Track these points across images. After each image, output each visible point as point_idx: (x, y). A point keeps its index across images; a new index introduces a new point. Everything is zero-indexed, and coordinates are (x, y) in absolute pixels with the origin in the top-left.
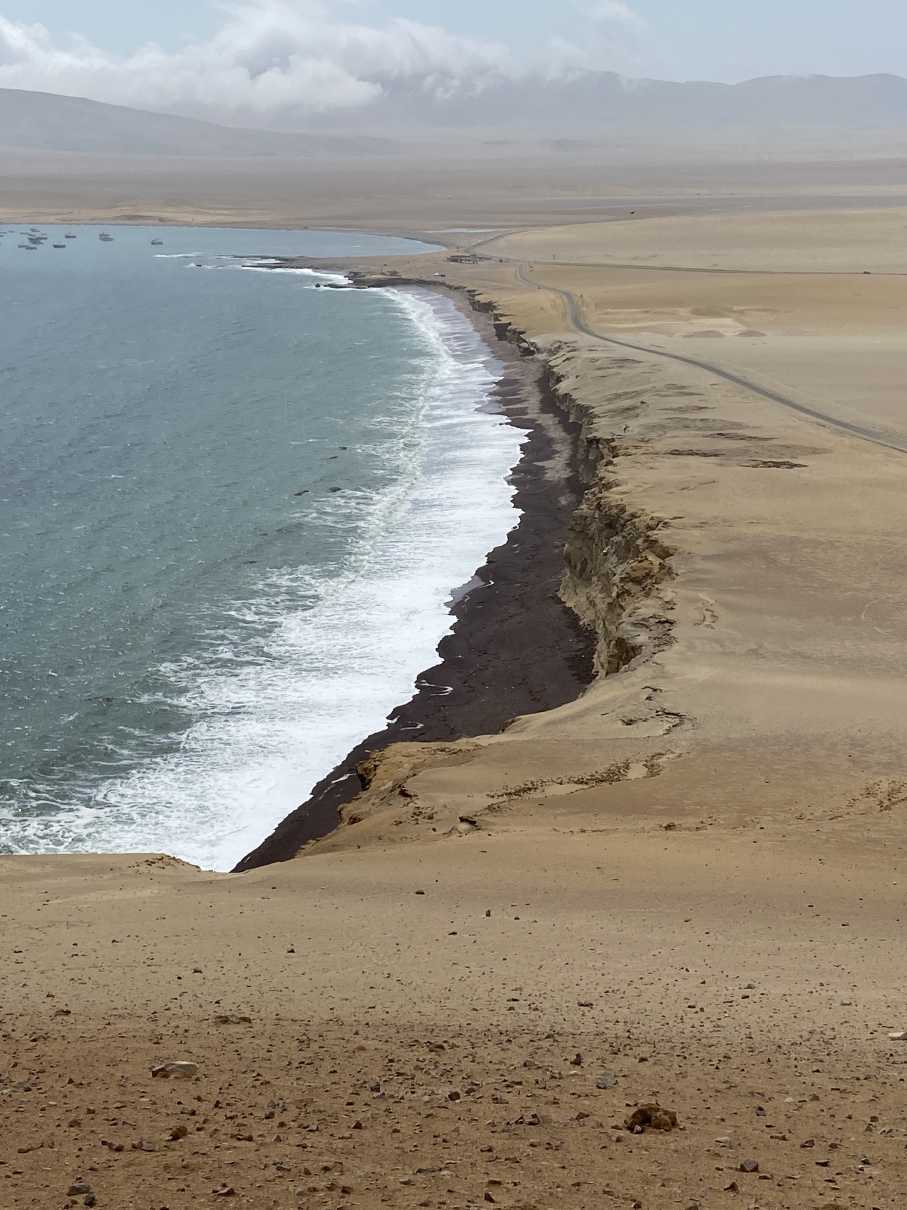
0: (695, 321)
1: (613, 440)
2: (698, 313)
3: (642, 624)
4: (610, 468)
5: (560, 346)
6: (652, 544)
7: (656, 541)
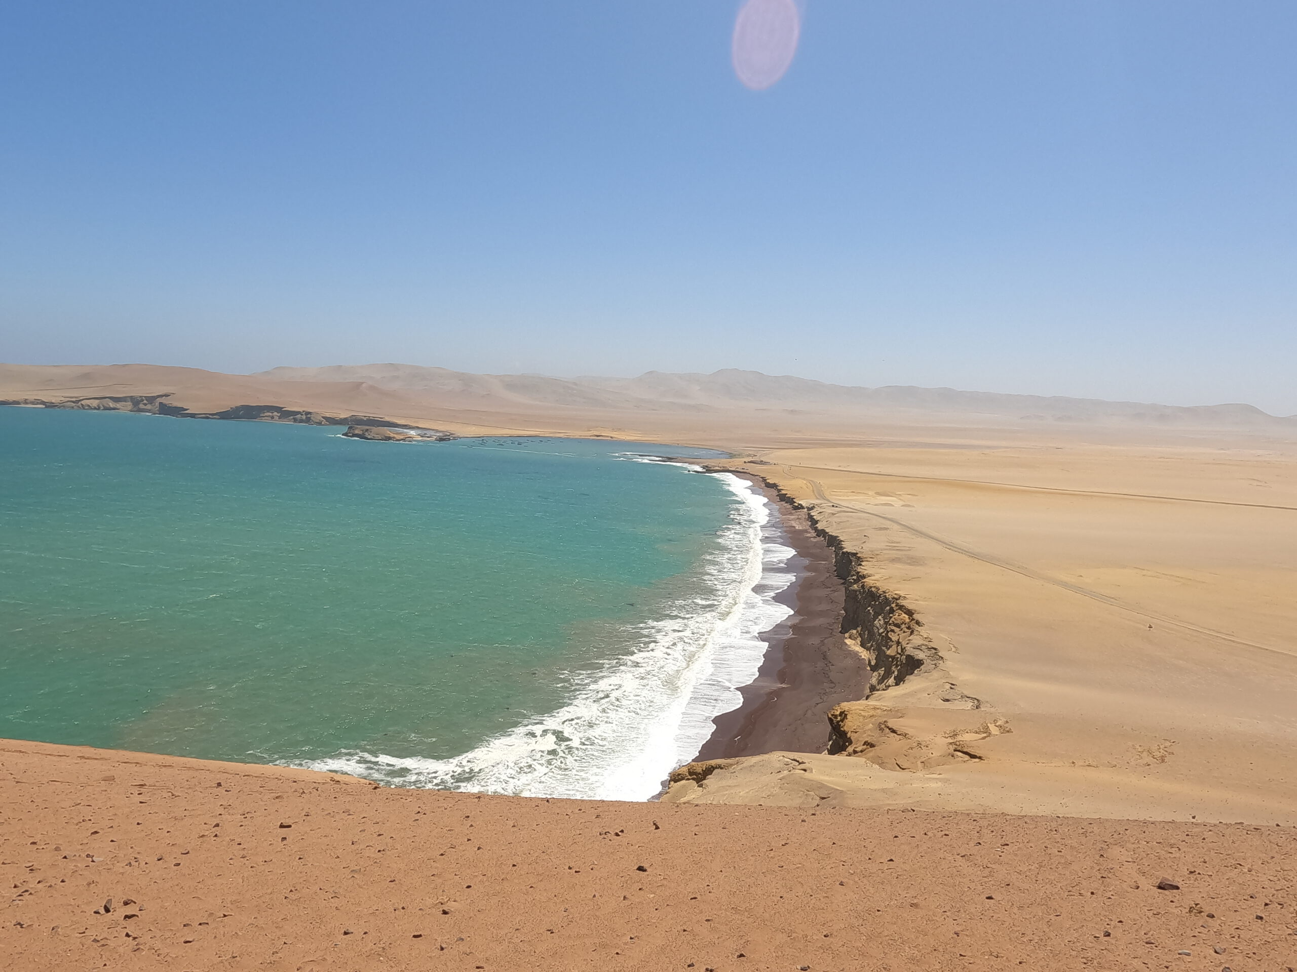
0: (877, 498)
1: (857, 554)
2: (878, 494)
3: (918, 648)
4: (861, 567)
5: (814, 507)
6: (901, 607)
7: (903, 606)
